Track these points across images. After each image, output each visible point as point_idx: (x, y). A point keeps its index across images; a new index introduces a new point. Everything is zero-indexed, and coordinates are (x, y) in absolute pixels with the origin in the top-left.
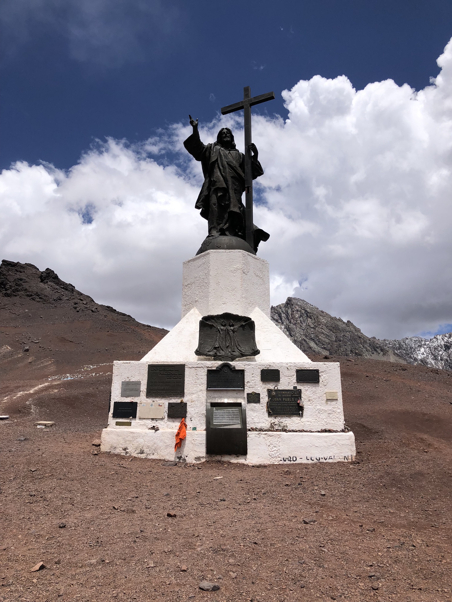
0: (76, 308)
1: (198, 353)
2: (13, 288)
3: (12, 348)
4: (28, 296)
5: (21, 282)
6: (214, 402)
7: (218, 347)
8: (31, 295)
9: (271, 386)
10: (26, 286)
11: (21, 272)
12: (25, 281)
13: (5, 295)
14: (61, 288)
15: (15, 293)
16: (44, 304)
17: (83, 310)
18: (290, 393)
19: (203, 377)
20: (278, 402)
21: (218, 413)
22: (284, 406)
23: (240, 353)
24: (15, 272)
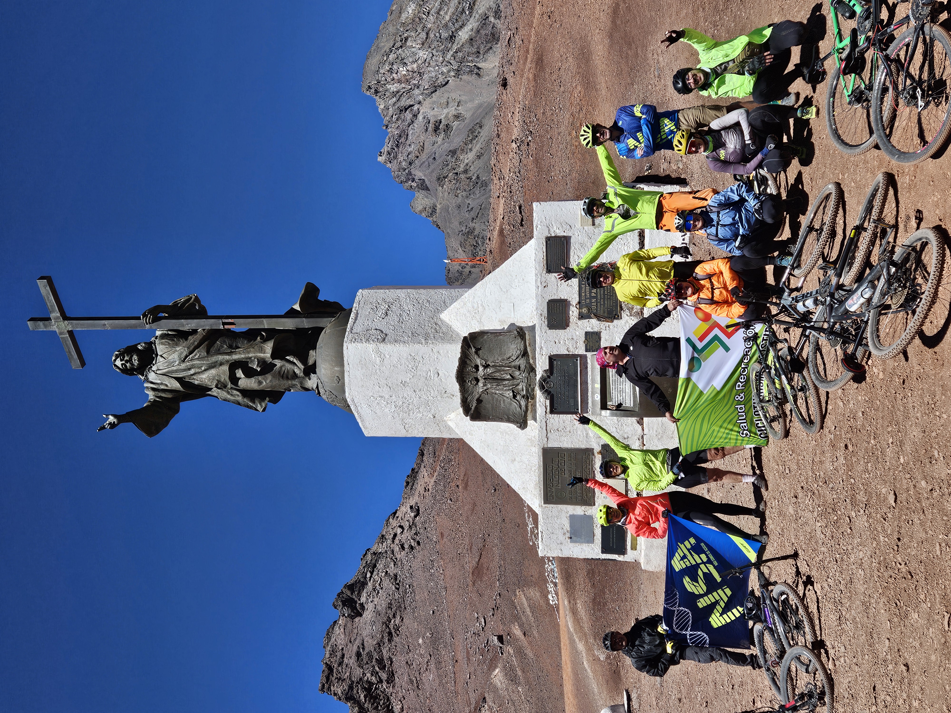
0: (412, 546)
1: (523, 425)
2: (377, 669)
3: (496, 667)
4: (390, 640)
5: (364, 654)
6: (600, 403)
7: (513, 392)
8: (390, 634)
9: (574, 312)
10: (370, 644)
11: (343, 655)
12: (361, 646)
13: (392, 682)
14: (371, 577)
15: (385, 665)
16: (405, 608)
17: (416, 534)
18: (583, 284)
19: (562, 420)
20: (599, 304)
21: (616, 399)
22: (604, 294)
23: (522, 357)
24: (344, 666)
